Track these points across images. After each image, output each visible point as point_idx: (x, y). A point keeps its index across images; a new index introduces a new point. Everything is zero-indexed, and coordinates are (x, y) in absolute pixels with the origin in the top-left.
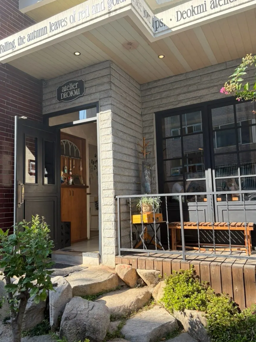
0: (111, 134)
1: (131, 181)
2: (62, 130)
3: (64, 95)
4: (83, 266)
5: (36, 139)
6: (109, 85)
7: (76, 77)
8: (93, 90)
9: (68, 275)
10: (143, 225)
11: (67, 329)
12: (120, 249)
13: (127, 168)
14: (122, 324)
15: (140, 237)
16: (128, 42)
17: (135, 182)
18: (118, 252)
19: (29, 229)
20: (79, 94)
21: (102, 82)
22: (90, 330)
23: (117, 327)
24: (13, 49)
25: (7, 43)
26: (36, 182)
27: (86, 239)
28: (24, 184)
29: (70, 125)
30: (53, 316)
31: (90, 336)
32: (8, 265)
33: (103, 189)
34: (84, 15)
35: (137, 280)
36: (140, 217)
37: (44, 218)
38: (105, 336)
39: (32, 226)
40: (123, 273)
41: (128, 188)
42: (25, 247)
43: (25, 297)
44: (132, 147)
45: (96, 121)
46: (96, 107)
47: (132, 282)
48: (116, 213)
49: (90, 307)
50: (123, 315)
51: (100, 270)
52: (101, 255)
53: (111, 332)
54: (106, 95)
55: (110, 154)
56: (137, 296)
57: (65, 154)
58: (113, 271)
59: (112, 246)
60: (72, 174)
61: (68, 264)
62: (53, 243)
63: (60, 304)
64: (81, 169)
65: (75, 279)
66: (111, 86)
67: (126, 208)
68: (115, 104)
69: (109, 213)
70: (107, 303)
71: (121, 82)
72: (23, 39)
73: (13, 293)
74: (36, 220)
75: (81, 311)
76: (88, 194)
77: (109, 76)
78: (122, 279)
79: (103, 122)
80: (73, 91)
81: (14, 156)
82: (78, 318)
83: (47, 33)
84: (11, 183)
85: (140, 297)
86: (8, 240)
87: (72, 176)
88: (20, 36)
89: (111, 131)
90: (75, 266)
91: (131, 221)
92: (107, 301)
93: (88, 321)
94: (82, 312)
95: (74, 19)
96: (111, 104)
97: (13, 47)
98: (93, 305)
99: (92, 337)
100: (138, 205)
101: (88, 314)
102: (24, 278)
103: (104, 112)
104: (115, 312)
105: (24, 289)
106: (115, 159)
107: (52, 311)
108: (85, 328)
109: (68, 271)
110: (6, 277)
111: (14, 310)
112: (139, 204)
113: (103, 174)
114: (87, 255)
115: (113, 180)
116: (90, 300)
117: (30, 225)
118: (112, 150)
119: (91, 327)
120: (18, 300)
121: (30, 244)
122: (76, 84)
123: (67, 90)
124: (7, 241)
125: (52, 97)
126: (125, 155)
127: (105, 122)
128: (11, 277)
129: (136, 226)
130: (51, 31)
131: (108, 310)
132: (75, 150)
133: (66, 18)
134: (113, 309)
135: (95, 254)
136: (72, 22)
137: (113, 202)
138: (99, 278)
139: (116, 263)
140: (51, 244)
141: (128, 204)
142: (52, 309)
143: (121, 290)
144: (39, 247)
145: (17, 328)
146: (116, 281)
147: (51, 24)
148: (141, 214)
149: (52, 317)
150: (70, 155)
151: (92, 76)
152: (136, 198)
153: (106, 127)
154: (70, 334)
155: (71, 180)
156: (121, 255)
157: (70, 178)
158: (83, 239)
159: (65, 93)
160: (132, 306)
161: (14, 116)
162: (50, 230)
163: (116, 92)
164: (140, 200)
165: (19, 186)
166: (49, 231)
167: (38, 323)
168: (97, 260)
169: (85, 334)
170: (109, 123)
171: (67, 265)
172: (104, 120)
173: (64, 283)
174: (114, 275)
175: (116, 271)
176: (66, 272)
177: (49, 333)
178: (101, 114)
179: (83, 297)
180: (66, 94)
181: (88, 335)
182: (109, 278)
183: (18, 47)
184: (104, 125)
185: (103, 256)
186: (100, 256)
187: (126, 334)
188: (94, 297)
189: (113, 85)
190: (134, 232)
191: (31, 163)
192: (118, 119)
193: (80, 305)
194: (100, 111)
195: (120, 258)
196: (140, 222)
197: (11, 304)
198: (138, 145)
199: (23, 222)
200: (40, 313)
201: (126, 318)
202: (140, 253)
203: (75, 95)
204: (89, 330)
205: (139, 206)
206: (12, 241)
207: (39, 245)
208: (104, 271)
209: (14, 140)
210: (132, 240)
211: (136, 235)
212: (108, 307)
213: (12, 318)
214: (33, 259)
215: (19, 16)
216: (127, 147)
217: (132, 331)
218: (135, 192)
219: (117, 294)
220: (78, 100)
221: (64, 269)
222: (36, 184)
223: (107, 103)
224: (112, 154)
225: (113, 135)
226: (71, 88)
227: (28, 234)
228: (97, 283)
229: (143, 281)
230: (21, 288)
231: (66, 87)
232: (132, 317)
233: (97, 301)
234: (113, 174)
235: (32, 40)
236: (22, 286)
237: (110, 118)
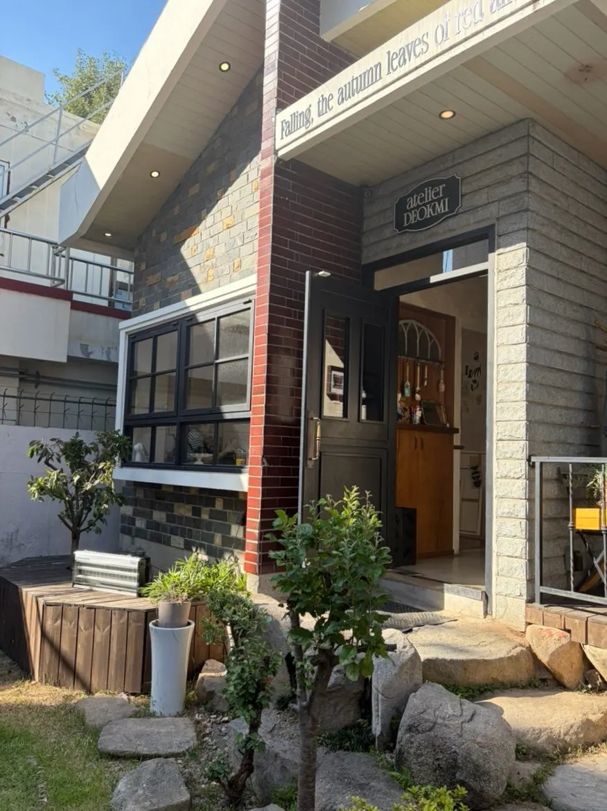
0: (525, 301)
1: (573, 422)
2: (404, 298)
3: (412, 217)
4: (443, 615)
5: (348, 319)
6: (524, 181)
7: (441, 171)
8: (481, 198)
9: (410, 631)
10: (604, 536)
11: (412, 751)
12: (540, 589)
13: (561, 386)
14: (546, 772)
15: (594, 565)
16: (582, 65)
17: (582, 422)
18: (534, 594)
19: (338, 515)
20: (447, 210)
21: (505, 177)
22: (466, 766)
23: (531, 776)
24: (307, 126)
25: (296, 114)
26: (345, 414)
27: (450, 553)
28: (320, 418)
29: (423, 285)
30: (380, 715)
31: (467, 781)
32: (296, 589)
33: (499, 437)
34: (469, 19)
35: (584, 674)
36: (598, 516)
37: (369, 494)
38: (503, 790)
39: (344, 510)
40: (548, 648)
41: (563, 438)
42: (330, 555)
43: (326, 661)
44: (577, 334)
45: (485, 272)
46: (487, 238)
47: (570, 674)
48: (530, 500)
49: (464, 714)
50: (545, 751)
51: (489, 631)
52: (488, 595)
53: (517, 785)
54: (515, 207)
55: (521, 352)
56: (585, 711)
57: (406, 354)
58: (520, 638)
59: (519, 579)
60: (421, 400)
61: (410, 604)
62: (388, 554)
63: (395, 690)
64: (442, 387)
65: (427, 642)
66: (528, 183)
67: (556, 488)
68: (537, 227)
69: (513, 498)
70: (505, 713)
71: (554, 169)
72: (329, 100)
73: (303, 648)
74: (352, 498)
75: (444, 719)
76: (457, 447)
77: (524, 159)
78: (543, 664)
79: (503, 275)
80: (433, 204)
81: (302, 357)
82: (438, 731)
83: (381, 78)
84: (294, 415)
85: (593, 718)
86: (297, 534)
87: (420, 403)
88: (322, 96)
89: (525, 295)
90: (427, 613)
91: (571, 522)
92: (504, 709)
93: (463, 747)
94: (446, 722)
95: (445, 34)
96: (528, 229)
97: (308, 121)
98: (472, 711)
99: (471, 783)
100: (591, 483)
101: (462, 728)
102: (326, 620)
103: (508, 249)
104: (527, 740)
105: (326, 645)
106: (531, 364)
107: (378, 704)
108: (455, 760)
109: (410, 620)
110: (291, 613)
111: (305, 684)
112: (596, 481)
113: (501, 401)
114: (456, 590)
115: (525, 418)
116: (462, 697)
117: (340, 509)
118: (524, 341)
119: (468, 761)
120: (314, 665)
121: (341, 550)
122: (441, 187)
123: (418, 205)
124: (294, 536)
125: (382, 223)
126: (559, 355)
127: (510, 273)
128: (300, 615)
129: (585, 535)
130: (391, 71)
131: (510, 731)
132: (430, 344)
133: (426, 35)
134: (521, 731)
135: (473, 590)
136: (439, 41)
137: (524, 472)
138: (484, 649)
139: (529, 621)
140: (385, 555)
141: (564, 480)
142: (378, 700)
143: (540, 690)
144: (361, 558)
145: (309, 724)
146: (526, 664)
147: (391, 54)
148: (600, 507)
149: (378, 716)
150: (418, 355)
151: (481, 164)
152: (587, 465)
153: (511, 285)
154: (421, 764)
155: (418, 414)
156: (542, 602)
157: (415, 408)
158: (443, 553)
159: (413, 212)
160: (570, 733)
161: (305, 273)
162: (381, 523)
163: (541, 197)
164: (597, 472)
165: (311, 422)
166: (379, 524)
167: (346, 723)
168: (479, 606)
169: (455, 774)
170: (520, 277)
171: (407, 607)
172: (508, 269)
173: (404, 647)
174: (523, 649)
175: (529, 639)
176: (406, 621)
177: (372, 751)
178: (498, 255)
179: (447, 687)
180: (415, 213)
181: (461, 778)
182: (510, 655)
183: (317, 120)
184: (508, 280)
185: (495, 600)
186: (487, 598)
187: (556, 799)
188: (472, 693)
189: (533, 181)
190: (579, 552)
191: (334, 373)
192: (544, 264)
193: (441, 705)
194: (499, 248)
195: (540, 609)
196: (597, 528)
197: (300, 671)
198: (595, 327)
199: (326, 499)
200: (352, 703)
201: (555, 760)
202: (594, 607)
203: (436, 214)
204: (464, 768)
205: (593, 485)
206: (306, 539)
207: (360, 555)
208: (496, 635)
209: (303, 324)
210: (572, 570)
211: (582, 558)
212: (510, 724)
213: (301, 702)
214: (347, 582)
215: (320, 50)
216: (564, 335)
217: (573, 795)
218: (583, 449)
219: (529, 698)
220: (444, 224)
221: (401, 615)
222: (345, 419)
223: (516, 227)
224: (525, 352)
225: (528, 304)
226: (428, 199)
227: (337, 528)
228: (481, 660)
229: (602, 678)
230: (321, 641)
231: (417, 198)
232: (571, 760)
233: (481, 704)
234: (527, 401)
235: (347, 100)
236: (322, 638)
237: (523, 264)
